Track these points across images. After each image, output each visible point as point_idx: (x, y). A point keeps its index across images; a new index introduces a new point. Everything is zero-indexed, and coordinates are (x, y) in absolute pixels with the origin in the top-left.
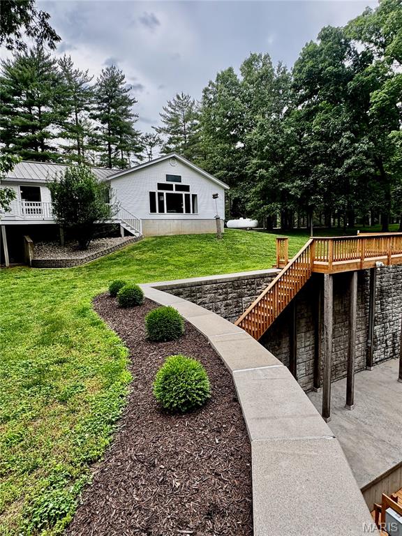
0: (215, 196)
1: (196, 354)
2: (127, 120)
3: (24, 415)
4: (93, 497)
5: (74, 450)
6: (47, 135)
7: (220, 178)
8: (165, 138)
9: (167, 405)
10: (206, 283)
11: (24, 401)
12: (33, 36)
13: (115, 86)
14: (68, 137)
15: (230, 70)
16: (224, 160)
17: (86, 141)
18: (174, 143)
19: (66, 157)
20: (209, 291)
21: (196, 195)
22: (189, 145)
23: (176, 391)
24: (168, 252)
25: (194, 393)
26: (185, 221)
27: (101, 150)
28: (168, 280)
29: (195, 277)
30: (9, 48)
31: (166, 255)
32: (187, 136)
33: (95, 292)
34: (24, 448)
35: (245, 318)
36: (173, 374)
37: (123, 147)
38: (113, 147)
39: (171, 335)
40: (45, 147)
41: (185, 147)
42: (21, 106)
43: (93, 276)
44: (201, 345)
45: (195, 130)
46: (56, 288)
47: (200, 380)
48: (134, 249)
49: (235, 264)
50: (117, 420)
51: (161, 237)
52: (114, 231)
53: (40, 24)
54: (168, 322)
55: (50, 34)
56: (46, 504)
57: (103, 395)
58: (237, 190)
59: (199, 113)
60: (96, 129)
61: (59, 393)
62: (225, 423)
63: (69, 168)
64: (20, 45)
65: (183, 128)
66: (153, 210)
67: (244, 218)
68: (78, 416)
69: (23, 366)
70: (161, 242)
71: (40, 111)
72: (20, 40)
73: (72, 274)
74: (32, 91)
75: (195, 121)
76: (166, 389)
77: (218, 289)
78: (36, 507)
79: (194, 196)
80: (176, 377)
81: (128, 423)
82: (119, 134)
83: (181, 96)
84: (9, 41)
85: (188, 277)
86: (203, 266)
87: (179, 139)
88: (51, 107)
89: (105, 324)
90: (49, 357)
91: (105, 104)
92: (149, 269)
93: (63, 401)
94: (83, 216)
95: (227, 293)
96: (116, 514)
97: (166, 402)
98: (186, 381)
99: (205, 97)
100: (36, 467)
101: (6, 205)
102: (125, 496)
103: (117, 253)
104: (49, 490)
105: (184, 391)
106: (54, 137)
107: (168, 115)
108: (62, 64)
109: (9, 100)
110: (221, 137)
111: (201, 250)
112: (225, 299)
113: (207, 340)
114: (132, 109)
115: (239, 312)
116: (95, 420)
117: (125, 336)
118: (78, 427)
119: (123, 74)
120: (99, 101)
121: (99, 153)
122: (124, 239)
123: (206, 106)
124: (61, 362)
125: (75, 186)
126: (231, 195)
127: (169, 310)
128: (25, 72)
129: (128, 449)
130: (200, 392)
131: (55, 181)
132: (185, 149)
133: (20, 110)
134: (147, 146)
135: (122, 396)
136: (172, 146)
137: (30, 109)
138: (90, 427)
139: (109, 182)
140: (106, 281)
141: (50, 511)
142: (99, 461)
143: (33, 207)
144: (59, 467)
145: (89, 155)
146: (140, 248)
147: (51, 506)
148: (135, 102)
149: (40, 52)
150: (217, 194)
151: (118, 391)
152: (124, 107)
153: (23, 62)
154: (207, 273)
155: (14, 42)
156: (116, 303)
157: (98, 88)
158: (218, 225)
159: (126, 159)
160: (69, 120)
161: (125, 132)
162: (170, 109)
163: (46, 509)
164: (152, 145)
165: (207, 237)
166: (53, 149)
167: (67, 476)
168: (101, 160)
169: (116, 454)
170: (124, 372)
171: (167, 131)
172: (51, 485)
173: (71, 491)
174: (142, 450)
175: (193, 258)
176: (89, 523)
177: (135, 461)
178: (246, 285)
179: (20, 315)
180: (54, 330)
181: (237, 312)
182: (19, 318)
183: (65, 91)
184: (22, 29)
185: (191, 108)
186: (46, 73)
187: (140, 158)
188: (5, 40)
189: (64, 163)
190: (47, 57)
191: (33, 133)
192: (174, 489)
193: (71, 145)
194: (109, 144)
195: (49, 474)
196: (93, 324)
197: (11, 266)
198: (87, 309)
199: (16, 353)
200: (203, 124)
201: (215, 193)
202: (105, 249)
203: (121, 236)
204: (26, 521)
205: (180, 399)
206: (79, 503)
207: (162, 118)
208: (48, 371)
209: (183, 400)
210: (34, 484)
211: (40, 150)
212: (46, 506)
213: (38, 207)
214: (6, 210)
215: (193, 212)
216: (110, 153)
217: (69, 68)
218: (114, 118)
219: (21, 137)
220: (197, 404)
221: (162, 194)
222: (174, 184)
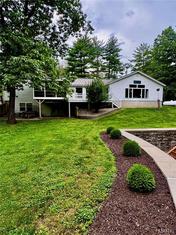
0: (158, 90)
1: (147, 165)
2: (117, 58)
3: (75, 175)
4: (100, 217)
5: (93, 194)
6: (86, 68)
7: (161, 81)
8: (134, 64)
9: (133, 186)
10: (152, 132)
11: (75, 170)
12: (85, 31)
13: (113, 44)
14: (93, 68)
15: (170, 28)
16: (164, 72)
17: (100, 68)
18: (138, 66)
19: (92, 75)
20: (153, 136)
21: (148, 89)
22: (146, 66)
23: (138, 181)
24: (133, 115)
25: (147, 184)
26: (141, 102)
27: (106, 72)
28: (132, 128)
29: (146, 128)
30: (76, 37)
31: (132, 117)
32: (145, 62)
33: (101, 130)
34: (75, 188)
35: (172, 152)
36: (137, 173)
37: (115, 70)
38: (111, 70)
39: (134, 154)
40: (85, 72)
41: (143, 67)
42: (78, 57)
43: (100, 124)
44: (150, 162)
45: (149, 59)
46: (86, 127)
47: (150, 178)
48: (118, 113)
49: (167, 124)
50: (110, 187)
51: (129, 109)
52: (109, 106)
53: (88, 26)
54: (134, 148)
55: (91, 29)
56: (83, 213)
57: (104, 175)
58: (170, 86)
59: (152, 51)
60: (104, 63)
61: (87, 170)
62: (163, 203)
63: (94, 80)
64: (80, 35)
65: (143, 59)
66: (127, 96)
67: (173, 101)
68: (94, 181)
69: (75, 156)
70: (130, 111)
71: (84, 59)
72: (80, 33)
73: (92, 122)
74: (82, 52)
75: (149, 55)
76: (133, 179)
77: (157, 135)
78: (79, 213)
79: (147, 90)
80: (138, 174)
81: (114, 190)
82: (113, 65)
83: (143, 44)
84: (77, 34)
85: (142, 128)
86: (150, 123)
87: (140, 64)
88: (88, 56)
89: (105, 145)
90: (84, 155)
91: (109, 53)
92: (123, 123)
93: (89, 174)
94: (97, 99)
95: (162, 138)
96: (110, 228)
97: (133, 185)
98: (143, 177)
99: (156, 43)
100: (79, 197)
101: (71, 95)
102: (113, 221)
103: (110, 115)
104: (83, 207)
105: (142, 182)
106: (88, 68)
107: (136, 54)
108: (93, 39)
109: (74, 56)
110: (163, 61)
111: (149, 116)
112: (161, 141)
113: (152, 160)
114: (120, 53)
115: (169, 148)
116: (101, 185)
117: (113, 151)
118: (94, 185)
119: (117, 39)
120: (107, 51)
121: (105, 73)
122: (113, 109)
123: (156, 47)
124: (88, 157)
125: (96, 87)
126: (166, 89)
127: (134, 142)
128: (80, 45)
129: (115, 201)
130: (150, 184)
131: (88, 85)
132: (143, 68)
133: (77, 59)
134: (125, 69)
135: (112, 177)
136: (137, 67)
137: (81, 58)
138: (99, 187)
139: (108, 85)
140: (105, 126)
141: (84, 216)
142: (103, 202)
143: (80, 96)
144: (87, 200)
145: (101, 74)
146: (120, 113)
147: (84, 214)
148: (121, 50)
149: (86, 36)
150: (159, 89)
151: (110, 175)
152: (116, 53)
153: (80, 41)
154: (152, 127)
155: (78, 34)
156: (109, 136)
157: (106, 46)
158: (159, 104)
159: (116, 75)
160: (94, 61)
161: (116, 63)
162: (137, 51)
163: (82, 215)
164: (127, 68)
165: (153, 110)
166: (88, 73)
167: (90, 205)
168: (106, 76)
169: (109, 202)
170: (113, 167)
171: (135, 61)
172: (84, 206)
173: (92, 211)
174: (121, 204)
175: (145, 119)
176: (99, 227)
177: (118, 207)
178: (174, 135)
179: (74, 137)
180: (85, 144)
181: (167, 148)
182: (73, 138)
183: (94, 50)
184: (81, 29)
185: (147, 49)
186: (87, 44)
187: (122, 74)
188: (75, 34)
189: (91, 78)
190: (88, 38)
191: (81, 67)
192: (136, 227)
193: (94, 70)
194: (109, 69)
195: (83, 201)
196: (100, 144)
197: (71, 118)
198: (98, 137)
199: (72, 151)
200: (153, 56)
201: (158, 88)
202: (105, 113)
203: (112, 108)
204: (76, 217)
205: (140, 185)
206: (94, 217)
207: (133, 56)
208: (83, 160)
209: (141, 186)
210: (78, 203)
211: (83, 73)
212: (83, 214)
213: (81, 96)
214: (71, 97)
215: (146, 98)
216: (109, 73)
217: (96, 40)
218: (112, 58)
219: (77, 69)
220: (148, 189)
221: (131, 89)
222: (137, 85)
